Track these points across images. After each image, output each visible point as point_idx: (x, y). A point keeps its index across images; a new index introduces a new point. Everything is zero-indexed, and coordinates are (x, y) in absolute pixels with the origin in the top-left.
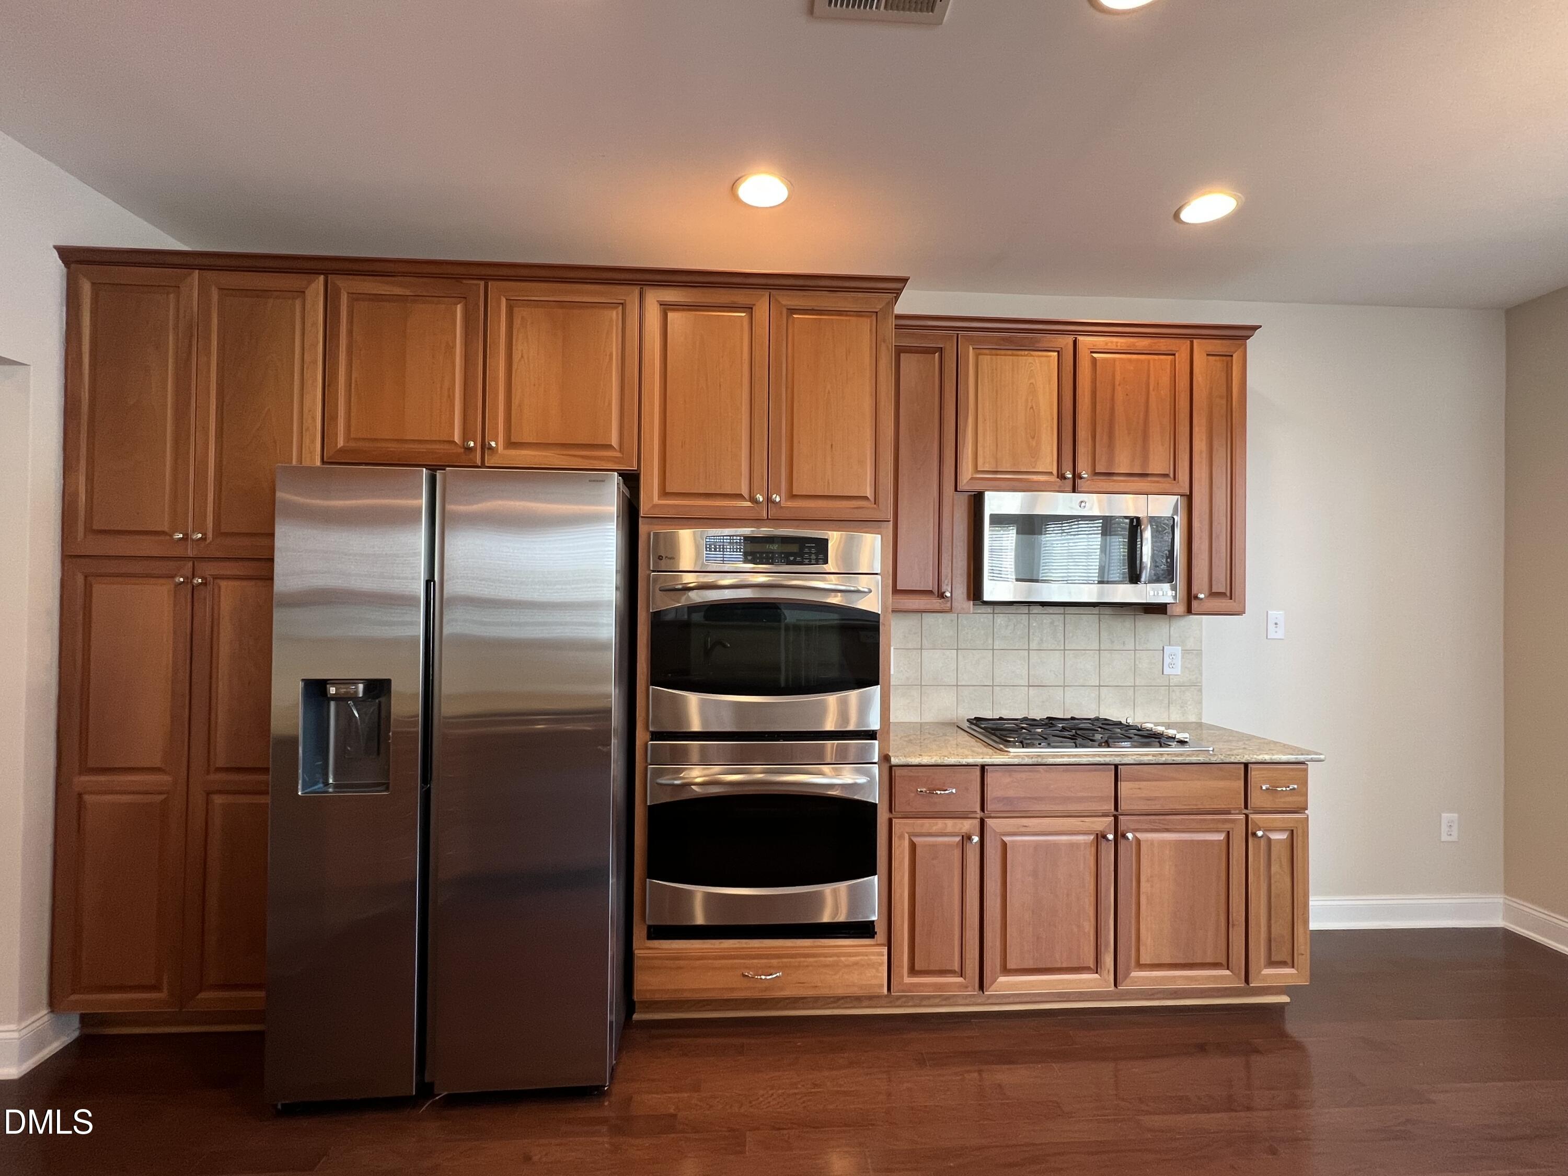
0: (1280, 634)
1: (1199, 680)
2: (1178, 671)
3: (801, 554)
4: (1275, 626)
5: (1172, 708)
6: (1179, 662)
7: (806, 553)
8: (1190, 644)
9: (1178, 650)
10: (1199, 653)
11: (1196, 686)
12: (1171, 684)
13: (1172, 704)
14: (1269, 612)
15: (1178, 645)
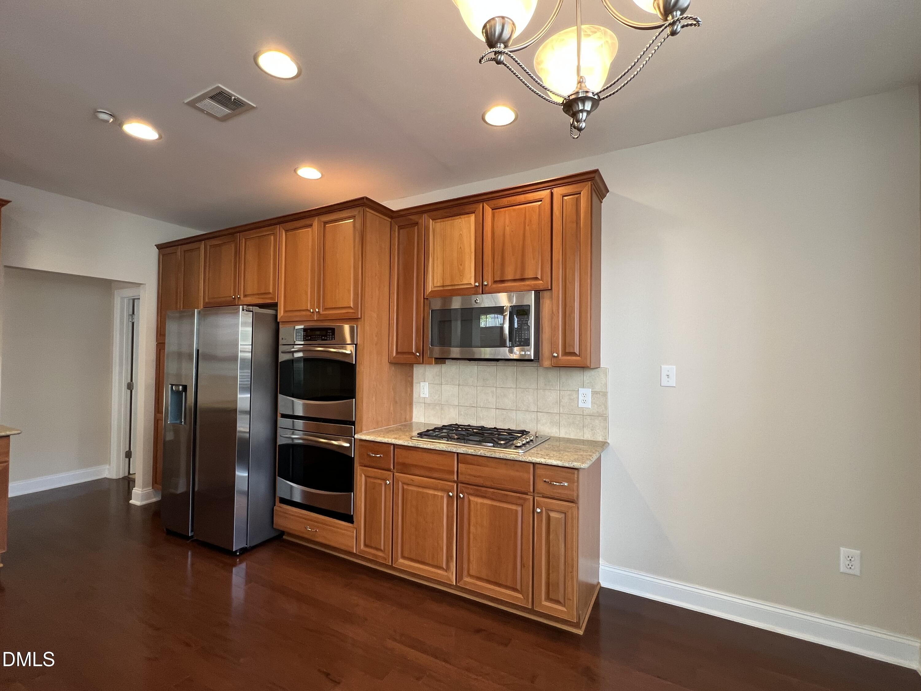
0: (673, 382)
1: (605, 412)
2: (589, 405)
3: (326, 336)
4: (667, 377)
5: (585, 430)
6: (589, 398)
7: (328, 335)
8: (598, 388)
9: (588, 391)
10: (605, 394)
11: (604, 417)
12: (584, 414)
13: (585, 427)
14: (662, 366)
15: (588, 388)
